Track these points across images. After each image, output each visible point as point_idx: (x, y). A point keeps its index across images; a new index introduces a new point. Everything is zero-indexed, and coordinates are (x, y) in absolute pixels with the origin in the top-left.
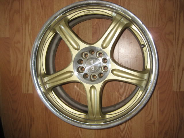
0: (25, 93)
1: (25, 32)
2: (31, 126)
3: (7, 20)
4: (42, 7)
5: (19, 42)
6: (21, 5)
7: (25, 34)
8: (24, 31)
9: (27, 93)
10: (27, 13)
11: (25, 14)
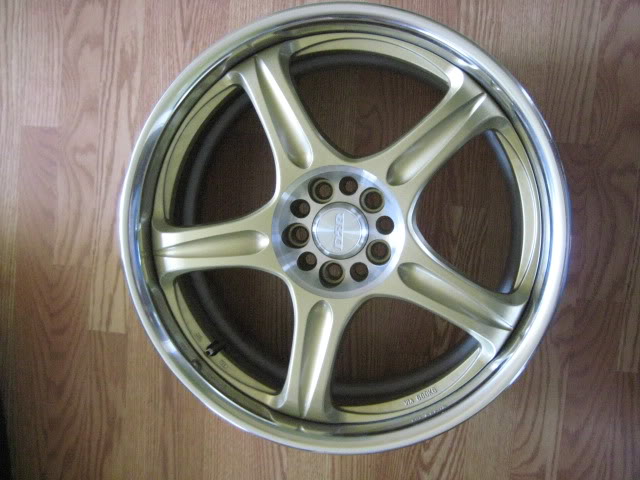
0: (96, 328)
1: (116, 114)
2: (109, 446)
3: (56, 67)
4: (185, 32)
5: (91, 148)
6: (109, 17)
7: (116, 124)
8: (112, 110)
9: (104, 329)
10: (128, 49)
11: (123, 51)
